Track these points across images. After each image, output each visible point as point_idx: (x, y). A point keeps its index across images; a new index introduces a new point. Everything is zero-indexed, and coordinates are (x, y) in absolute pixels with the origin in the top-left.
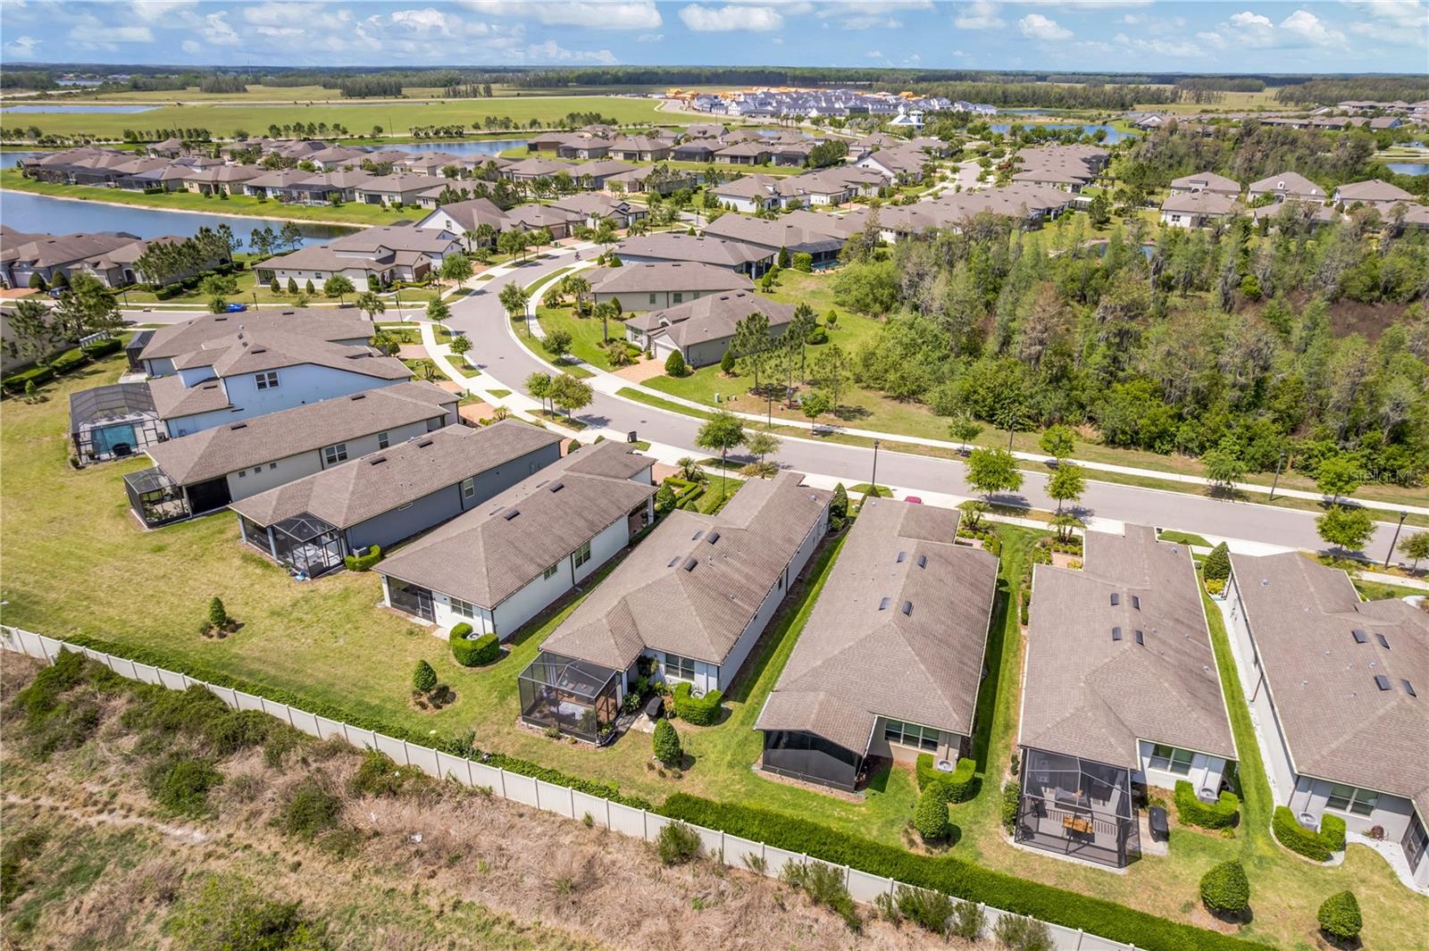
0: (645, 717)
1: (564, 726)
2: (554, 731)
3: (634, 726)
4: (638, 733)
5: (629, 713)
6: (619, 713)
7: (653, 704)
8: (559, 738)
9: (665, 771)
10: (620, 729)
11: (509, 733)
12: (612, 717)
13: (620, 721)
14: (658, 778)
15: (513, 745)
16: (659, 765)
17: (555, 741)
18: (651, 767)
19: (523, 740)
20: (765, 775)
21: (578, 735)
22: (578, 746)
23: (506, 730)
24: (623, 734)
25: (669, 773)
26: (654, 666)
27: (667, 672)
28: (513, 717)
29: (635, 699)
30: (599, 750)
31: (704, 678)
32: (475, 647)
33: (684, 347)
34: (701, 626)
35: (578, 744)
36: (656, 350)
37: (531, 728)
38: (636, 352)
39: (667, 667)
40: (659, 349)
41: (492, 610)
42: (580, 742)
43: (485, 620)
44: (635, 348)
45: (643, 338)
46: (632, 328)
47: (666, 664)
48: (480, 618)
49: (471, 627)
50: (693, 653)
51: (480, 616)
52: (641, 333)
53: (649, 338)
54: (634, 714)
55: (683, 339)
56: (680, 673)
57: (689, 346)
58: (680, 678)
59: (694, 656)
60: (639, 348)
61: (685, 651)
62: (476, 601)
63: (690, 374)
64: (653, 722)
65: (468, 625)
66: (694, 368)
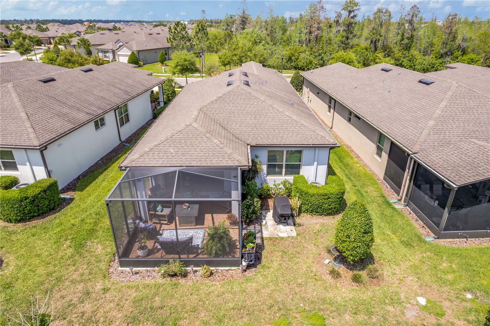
1: (183, 256)
2: (173, 267)
3: (266, 234)
4: (276, 240)
8: (185, 275)
11: (105, 290)
15: (119, 307)
17: (182, 281)
19: (133, 294)
20: (443, 243)
21: (210, 263)
22: (216, 276)
23: (99, 286)
24: (262, 247)
28: (103, 265)
31: (312, 169)
32: (25, 197)
33: (136, 51)
34: (295, 117)
35: (214, 274)
36: (118, 59)
37: (137, 273)
38: (107, 62)
39: (269, 166)
40: (120, 58)
41: (42, 152)
42: (216, 270)
43: (34, 167)
44: (106, 61)
45: (110, 55)
46: (102, 51)
47: (268, 162)
48: (26, 165)
49: (15, 178)
50: (303, 141)
51: (28, 164)
52: (108, 52)
53: (114, 52)
54: (255, 222)
55: (135, 48)
56: (284, 170)
57: (139, 51)
58: (284, 176)
59: (306, 143)
60: (108, 61)
61: (294, 141)
62: (13, 143)
63: (142, 66)
64: (284, 224)
65: (10, 176)
66: (144, 64)
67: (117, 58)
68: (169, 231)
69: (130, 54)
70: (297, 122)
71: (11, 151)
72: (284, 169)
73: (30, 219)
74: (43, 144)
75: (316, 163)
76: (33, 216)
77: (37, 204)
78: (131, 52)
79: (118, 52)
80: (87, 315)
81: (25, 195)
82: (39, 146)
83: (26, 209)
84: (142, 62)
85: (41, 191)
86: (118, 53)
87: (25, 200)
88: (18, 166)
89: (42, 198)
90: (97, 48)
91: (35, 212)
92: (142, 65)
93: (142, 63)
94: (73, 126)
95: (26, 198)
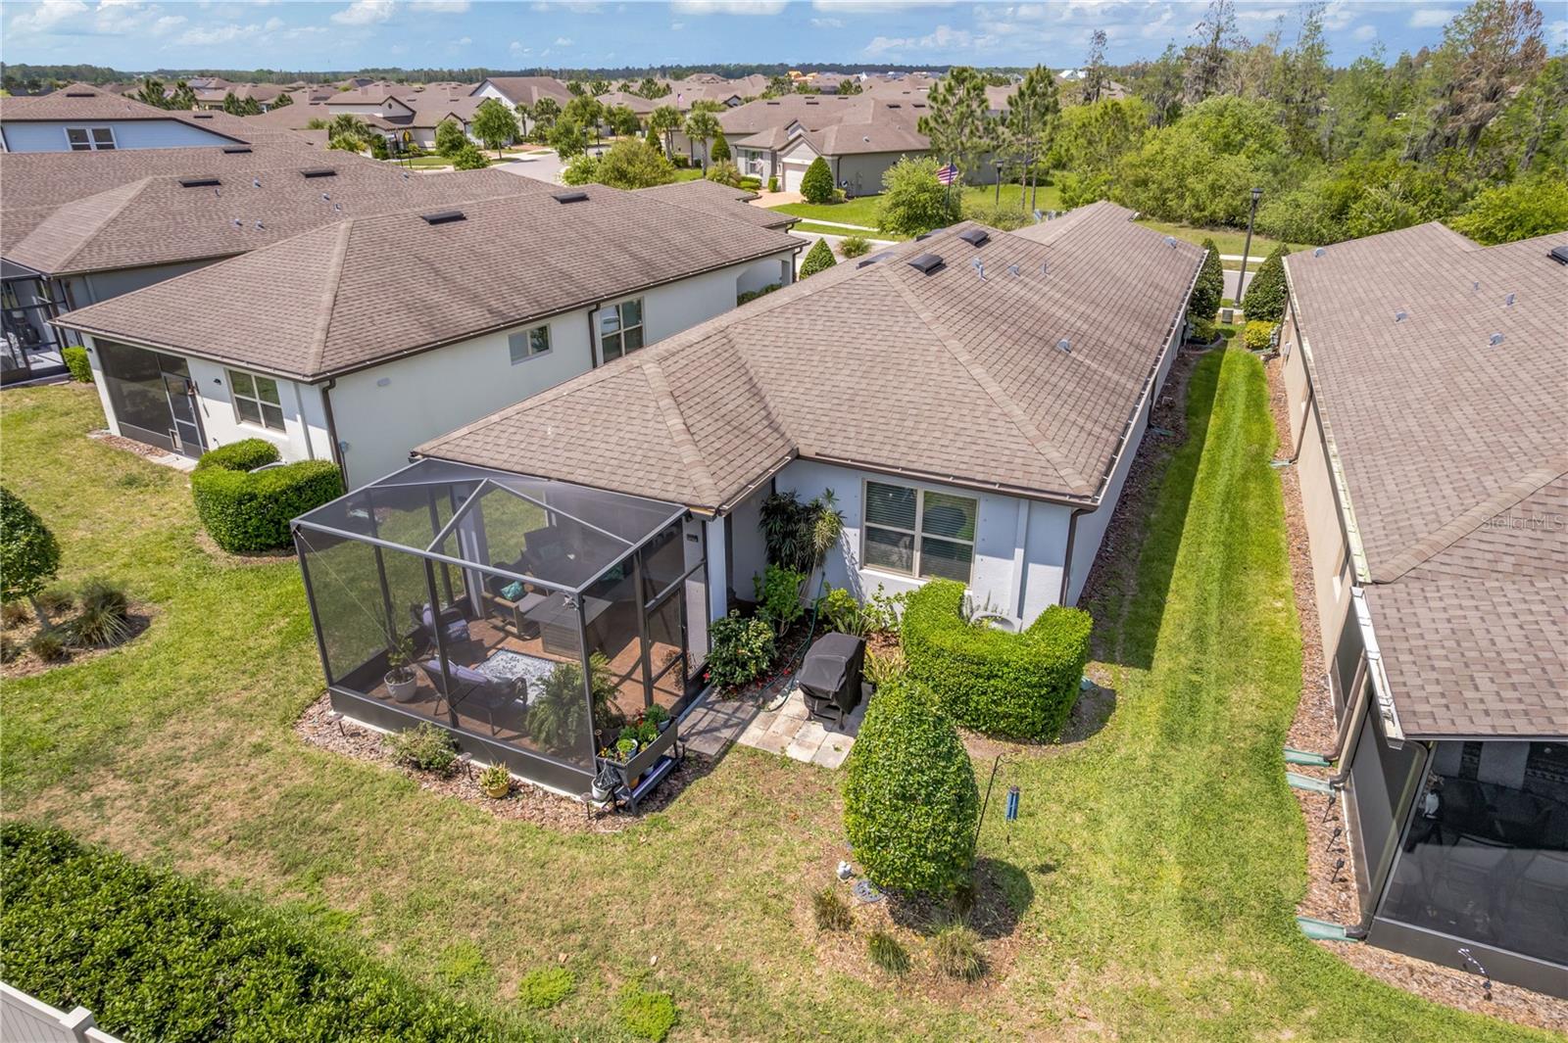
0: (795, 703)
1: (472, 726)
2: (430, 741)
3: (752, 736)
4: (766, 761)
5: (733, 690)
6: (695, 686)
7: (825, 658)
8: (447, 773)
9: (905, 937)
10: (696, 745)
11: (260, 750)
12: (665, 701)
13: (697, 717)
14: (870, 974)
15: (252, 796)
16: (868, 908)
17: (431, 786)
18: (832, 915)
19: (302, 777)
20: (1374, 961)
21: (523, 764)
22: (516, 808)
23: (256, 737)
24: (704, 765)
25: (922, 949)
26: (822, 528)
27: (869, 558)
29: (758, 635)
30: (601, 828)
31: (1011, 568)
32: (249, 494)
33: (833, 155)
34: (993, 388)
35: (520, 796)
36: (784, 176)
37: (355, 734)
38: (753, 184)
39: (871, 535)
40: (789, 173)
41: (325, 392)
42: (531, 788)
43: (309, 427)
44: (751, 180)
45: (765, 164)
46: (746, 151)
47: (867, 520)
48: (296, 420)
49: (271, 447)
50: (977, 468)
51: (299, 417)
52: (761, 155)
53: (774, 157)
54: (749, 694)
55: (831, 147)
56: (917, 556)
57: (840, 156)
58: (917, 576)
59: (980, 477)
60: (757, 181)
61: (945, 464)
62: (280, 362)
63: (842, 202)
64: (830, 724)
65: (262, 442)
66: (848, 197)
67: (779, 173)
68: (510, 655)
69: (810, 163)
70: (992, 402)
71: (274, 381)
72: (919, 554)
73: (262, 550)
74: (325, 373)
75: (1019, 553)
76: (269, 547)
77: (277, 517)
78: (816, 157)
79: (785, 155)
80: (183, 788)
81: (249, 490)
82: (313, 376)
83: (249, 523)
84: (845, 189)
85: (290, 487)
86: (785, 160)
87: (250, 500)
88: (285, 420)
89: (289, 505)
90: (737, 143)
91: (269, 536)
92: (843, 199)
93: (843, 193)
94: (430, 338)
95: (253, 497)
